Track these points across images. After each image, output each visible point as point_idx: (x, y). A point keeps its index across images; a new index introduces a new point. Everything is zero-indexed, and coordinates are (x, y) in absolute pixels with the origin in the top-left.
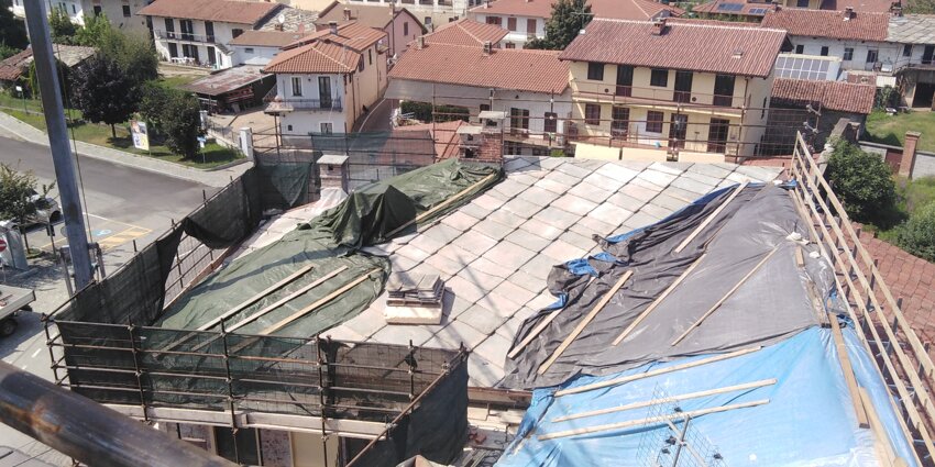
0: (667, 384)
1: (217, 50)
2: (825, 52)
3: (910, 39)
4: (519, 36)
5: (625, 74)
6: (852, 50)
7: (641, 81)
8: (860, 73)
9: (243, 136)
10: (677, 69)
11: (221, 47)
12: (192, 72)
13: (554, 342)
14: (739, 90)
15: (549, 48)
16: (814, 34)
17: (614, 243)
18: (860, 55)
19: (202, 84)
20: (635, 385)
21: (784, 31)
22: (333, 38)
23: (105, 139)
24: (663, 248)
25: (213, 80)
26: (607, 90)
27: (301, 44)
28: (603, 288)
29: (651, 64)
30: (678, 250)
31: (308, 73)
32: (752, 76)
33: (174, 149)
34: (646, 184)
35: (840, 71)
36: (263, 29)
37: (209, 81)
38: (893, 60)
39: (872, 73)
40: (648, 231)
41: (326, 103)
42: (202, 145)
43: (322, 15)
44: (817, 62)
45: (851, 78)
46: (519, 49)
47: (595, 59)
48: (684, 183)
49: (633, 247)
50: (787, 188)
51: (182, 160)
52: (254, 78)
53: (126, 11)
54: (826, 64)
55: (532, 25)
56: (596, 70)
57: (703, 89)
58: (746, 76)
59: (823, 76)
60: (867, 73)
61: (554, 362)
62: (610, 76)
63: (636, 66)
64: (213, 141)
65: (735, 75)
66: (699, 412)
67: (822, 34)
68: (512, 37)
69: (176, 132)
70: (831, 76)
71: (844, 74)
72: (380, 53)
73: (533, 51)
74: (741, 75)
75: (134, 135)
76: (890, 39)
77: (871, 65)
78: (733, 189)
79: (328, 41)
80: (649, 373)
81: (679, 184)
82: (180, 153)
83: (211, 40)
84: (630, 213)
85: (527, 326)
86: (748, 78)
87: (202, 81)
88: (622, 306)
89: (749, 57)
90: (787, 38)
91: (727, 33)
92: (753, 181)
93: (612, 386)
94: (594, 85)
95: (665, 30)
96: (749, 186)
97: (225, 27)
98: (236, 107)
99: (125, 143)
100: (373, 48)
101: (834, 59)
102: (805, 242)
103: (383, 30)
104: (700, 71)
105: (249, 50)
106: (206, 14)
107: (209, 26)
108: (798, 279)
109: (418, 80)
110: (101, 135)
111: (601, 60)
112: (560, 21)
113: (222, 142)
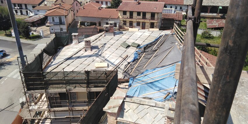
0: (157, 73)
1: (28, 11)
2: (171, 7)
3: (188, 4)
4: (104, 6)
5: (131, 13)
6: (177, 7)
7: (135, 15)
8: (179, 12)
9: (41, 32)
10: (143, 12)
11: (30, 10)
12: (22, 17)
13: (132, 69)
14: (156, 16)
15: (112, 8)
16: (169, 3)
17: (141, 48)
18: (179, 8)
19: (27, 20)
20: (150, 74)
21: (164, 3)
22: (60, 7)
23: (4, 35)
24: (150, 49)
25: (30, 19)
26: (127, 17)
27: (53, 9)
28: (140, 57)
29: (137, 11)
30: (153, 48)
31: (56, 16)
32: (159, 13)
33: (23, 36)
34: (145, 36)
35: (175, 12)
36: (41, 5)
37: (29, 19)
38: (185, 9)
39: (181, 12)
40: (147, 45)
41: (61, 23)
42: (31, 35)
43: (56, 2)
44: (170, 10)
45: (177, 13)
46: (104, 9)
47: (125, 10)
48: (152, 35)
49: (145, 48)
50: (173, 35)
51: (26, 39)
52: (40, 18)
53: (2, 2)
54: (172, 10)
55: (107, 3)
56: (125, 13)
57: (148, 16)
58: (157, 13)
59: (171, 13)
60: (180, 12)
61: (133, 72)
62: (128, 14)
63: (134, 12)
64: (33, 34)
65: (155, 13)
66: (165, 77)
67: (170, 3)
68: (102, 6)
69: (24, 32)
70: (173, 12)
71: (176, 12)
72: (72, 10)
73: (108, 9)
74: (156, 13)
75: (12, 33)
76: (184, 4)
77: (181, 10)
78: (162, 36)
79: (59, 8)
80: (153, 72)
81: (151, 35)
82: (25, 37)
83: (27, 9)
84: (143, 42)
85: (126, 66)
86: (158, 13)
87: (27, 19)
88: (144, 60)
89: (158, 9)
90: (165, 4)
91: (152, 4)
92: (166, 34)
93: (146, 75)
94: (125, 16)
95: (139, 3)
96: (166, 35)
97: (30, 5)
98: (37, 25)
99: (10, 35)
100: (70, 9)
101: (173, 9)
102: (179, 44)
103: (71, 5)
104: (148, 12)
105: (38, 11)
106: (25, 2)
107: (26, 5)
108: (179, 52)
109: (83, 17)
110: (2, 34)
111: (126, 10)
112: (114, 2)
113: (35, 34)
